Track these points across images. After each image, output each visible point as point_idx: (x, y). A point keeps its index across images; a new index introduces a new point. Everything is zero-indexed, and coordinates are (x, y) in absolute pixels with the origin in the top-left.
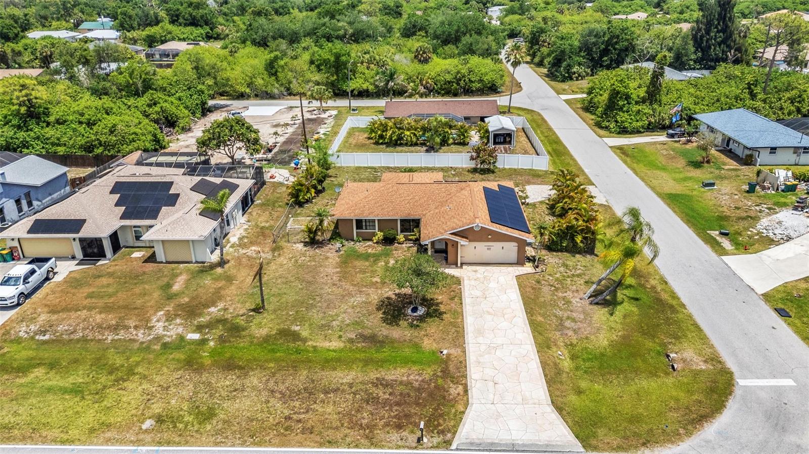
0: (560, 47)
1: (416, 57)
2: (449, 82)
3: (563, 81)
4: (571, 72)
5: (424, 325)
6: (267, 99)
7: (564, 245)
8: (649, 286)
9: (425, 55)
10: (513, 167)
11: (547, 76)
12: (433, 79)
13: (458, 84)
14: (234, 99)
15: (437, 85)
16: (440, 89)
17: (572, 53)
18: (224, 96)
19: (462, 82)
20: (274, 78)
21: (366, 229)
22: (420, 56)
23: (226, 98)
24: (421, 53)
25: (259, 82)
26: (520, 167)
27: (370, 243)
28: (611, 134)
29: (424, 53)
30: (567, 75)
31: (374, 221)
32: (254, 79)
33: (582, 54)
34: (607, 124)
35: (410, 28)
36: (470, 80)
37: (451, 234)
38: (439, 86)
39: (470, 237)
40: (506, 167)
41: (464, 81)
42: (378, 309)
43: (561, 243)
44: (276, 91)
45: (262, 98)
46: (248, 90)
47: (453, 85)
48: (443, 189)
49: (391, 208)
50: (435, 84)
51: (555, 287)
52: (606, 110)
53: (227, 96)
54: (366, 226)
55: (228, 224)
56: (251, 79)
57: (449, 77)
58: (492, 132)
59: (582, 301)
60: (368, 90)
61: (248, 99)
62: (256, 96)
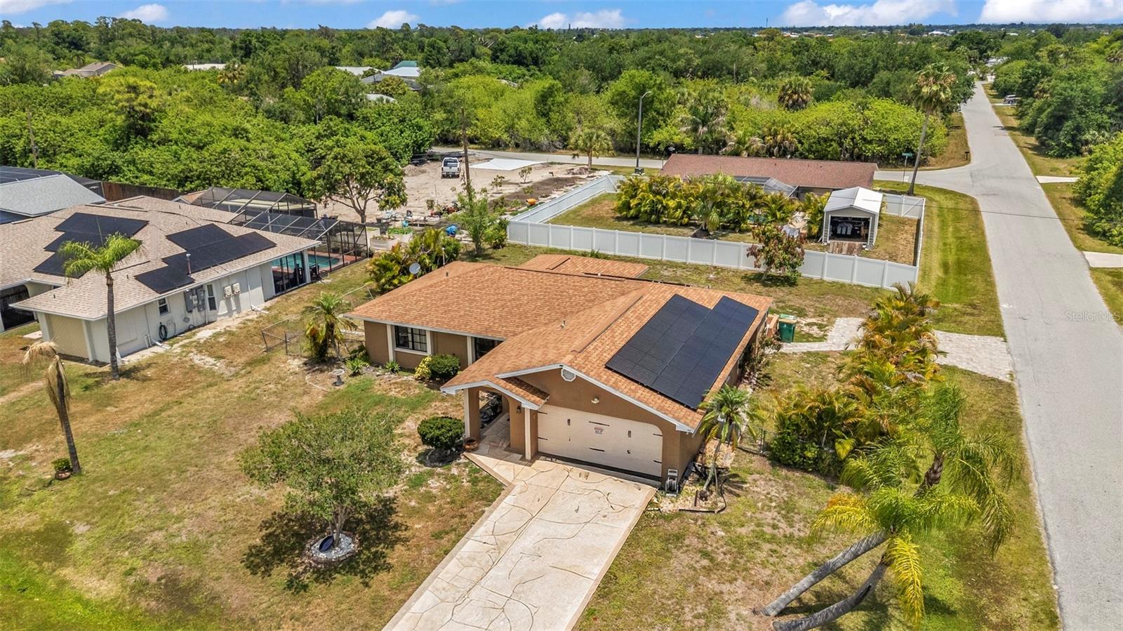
0: (1061, 94)
1: (781, 99)
2: (826, 140)
3: (1061, 156)
4: (1080, 141)
5: (316, 588)
6: (530, 151)
7: (809, 455)
8: (994, 619)
9: (795, 97)
10: (841, 280)
11: (1034, 148)
12: (798, 133)
13: (841, 144)
14: (487, 149)
15: (802, 144)
16: (808, 151)
17: (1087, 105)
18: (476, 144)
19: (848, 140)
20: (544, 120)
21: (413, 349)
22: (787, 98)
23: (476, 146)
24: (789, 92)
25: (523, 124)
26: (855, 282)
27: (410, 378)
28: (1112, 248)
29: (795, 92)
30: (1070, 145)
31: (422, 333)
32: (516, 120)
33: (1109, 109)
34: (1107, 226)
35: (806, 65)
36: (864, 139)
37: (508, 380)
38: (806, 146)
39: (555, 395)
40: (826, 278)
41: (853, 139)
42: (266, 524)
43: (804, 449)
44: (544, 140)
45: (524, 150)
46: (505, 137)
47: (831, 145)
48: (586, 289)
49: (462, 313)
50: (800, 142)
51: (712, 560)
52: (1108, 197)
53: (479, 144)
54: (413, 341)
55: (213, 307)
56: (513, 120)
57: (824, 132)
58: (828, 213)
59: (755, 619)
60: (682, 145)
61: (504, 150)
62: (517, 145)
